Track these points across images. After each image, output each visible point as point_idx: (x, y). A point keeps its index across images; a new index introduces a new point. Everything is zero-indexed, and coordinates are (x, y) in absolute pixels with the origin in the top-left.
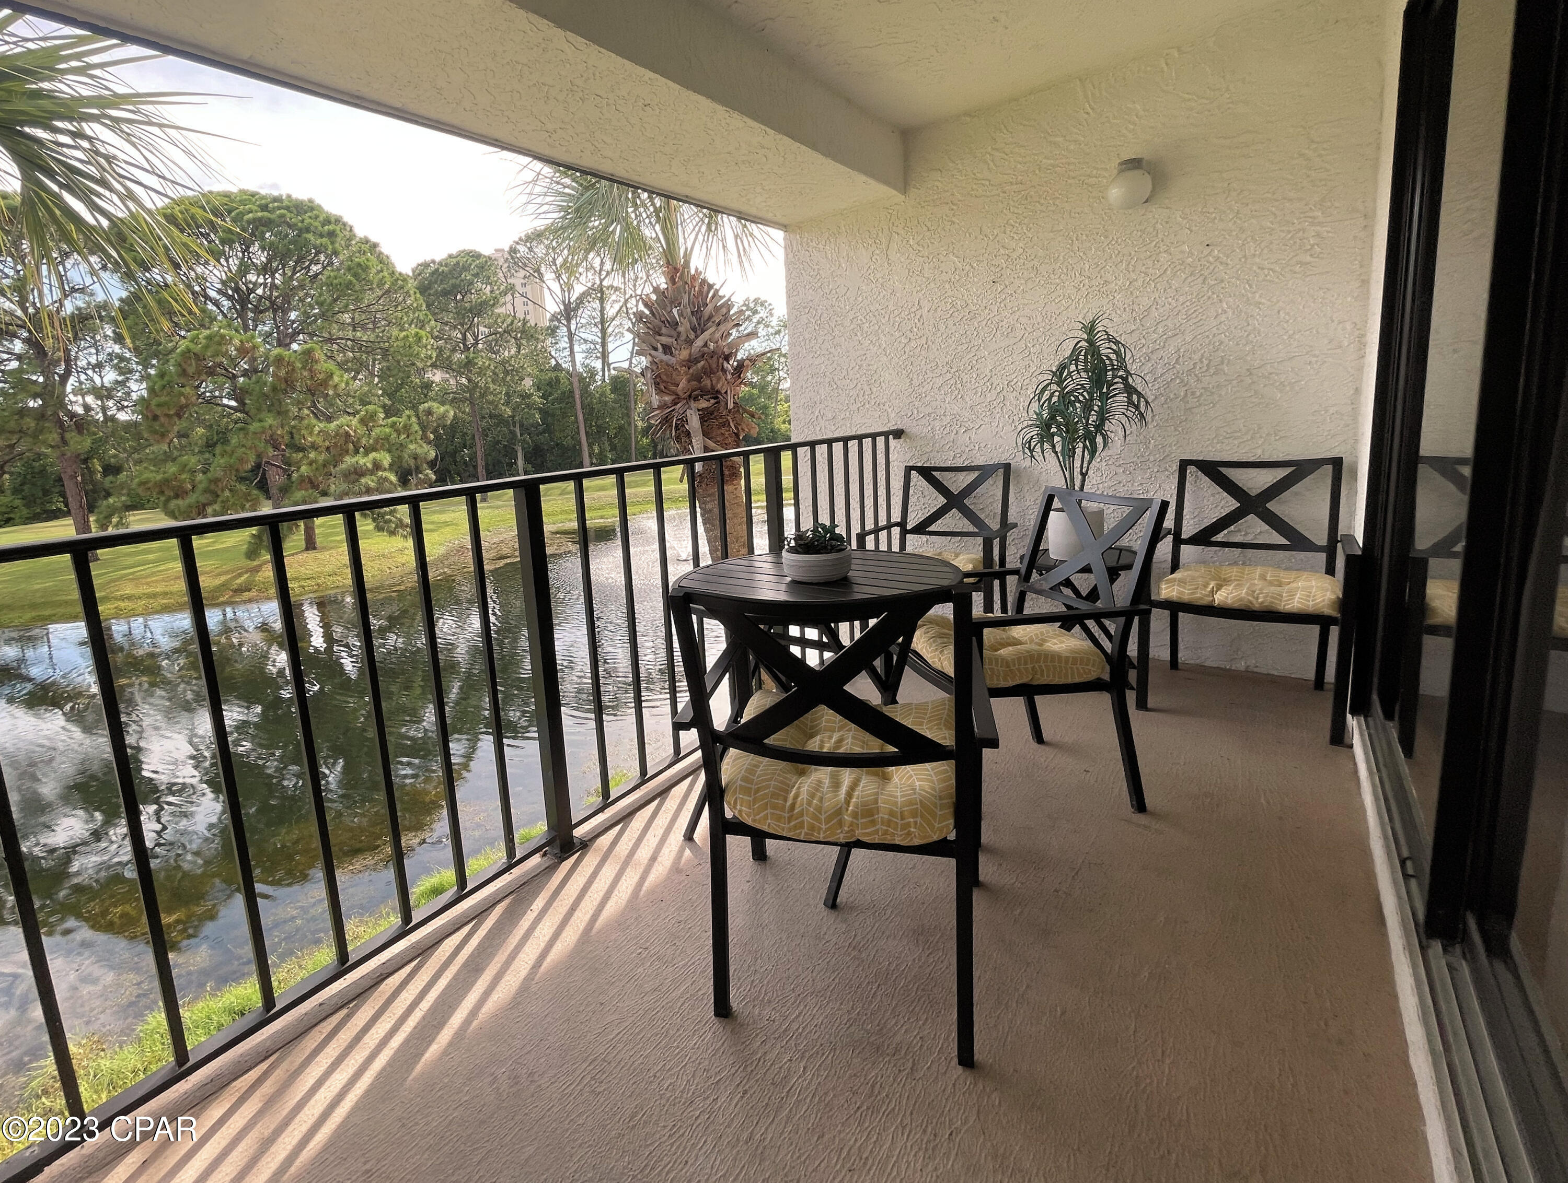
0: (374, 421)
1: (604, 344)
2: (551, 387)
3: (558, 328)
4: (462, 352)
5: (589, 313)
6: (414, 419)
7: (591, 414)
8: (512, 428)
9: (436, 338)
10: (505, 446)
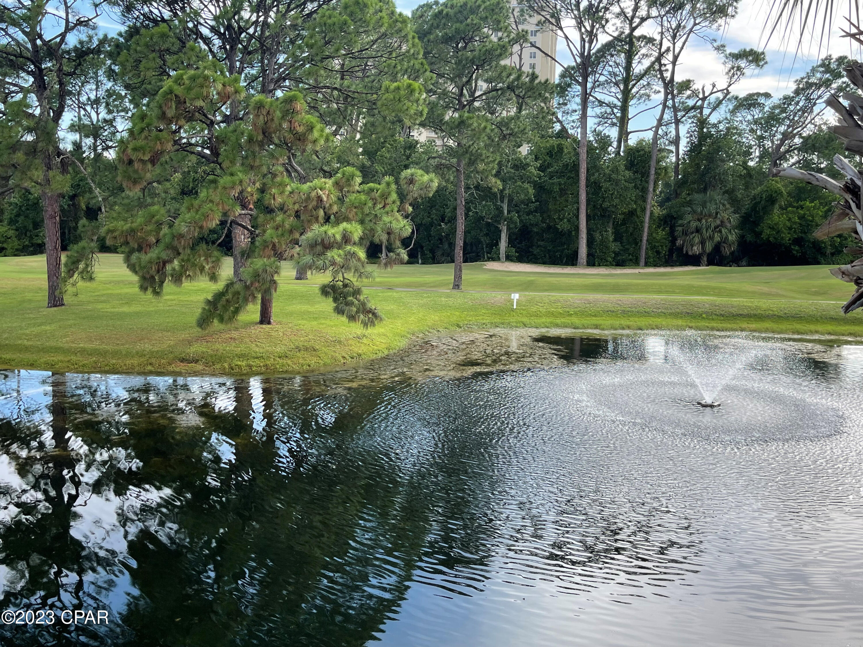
0: (350, 185)
1: (624, 109)
2: (551, 156)
3: (569, 85)
4: (456, 110)
5: (610, 69)
6: (393, 187)
7: (596, 193)
8: (499, 203)
9: (428, 91)
10: (488, 224)
